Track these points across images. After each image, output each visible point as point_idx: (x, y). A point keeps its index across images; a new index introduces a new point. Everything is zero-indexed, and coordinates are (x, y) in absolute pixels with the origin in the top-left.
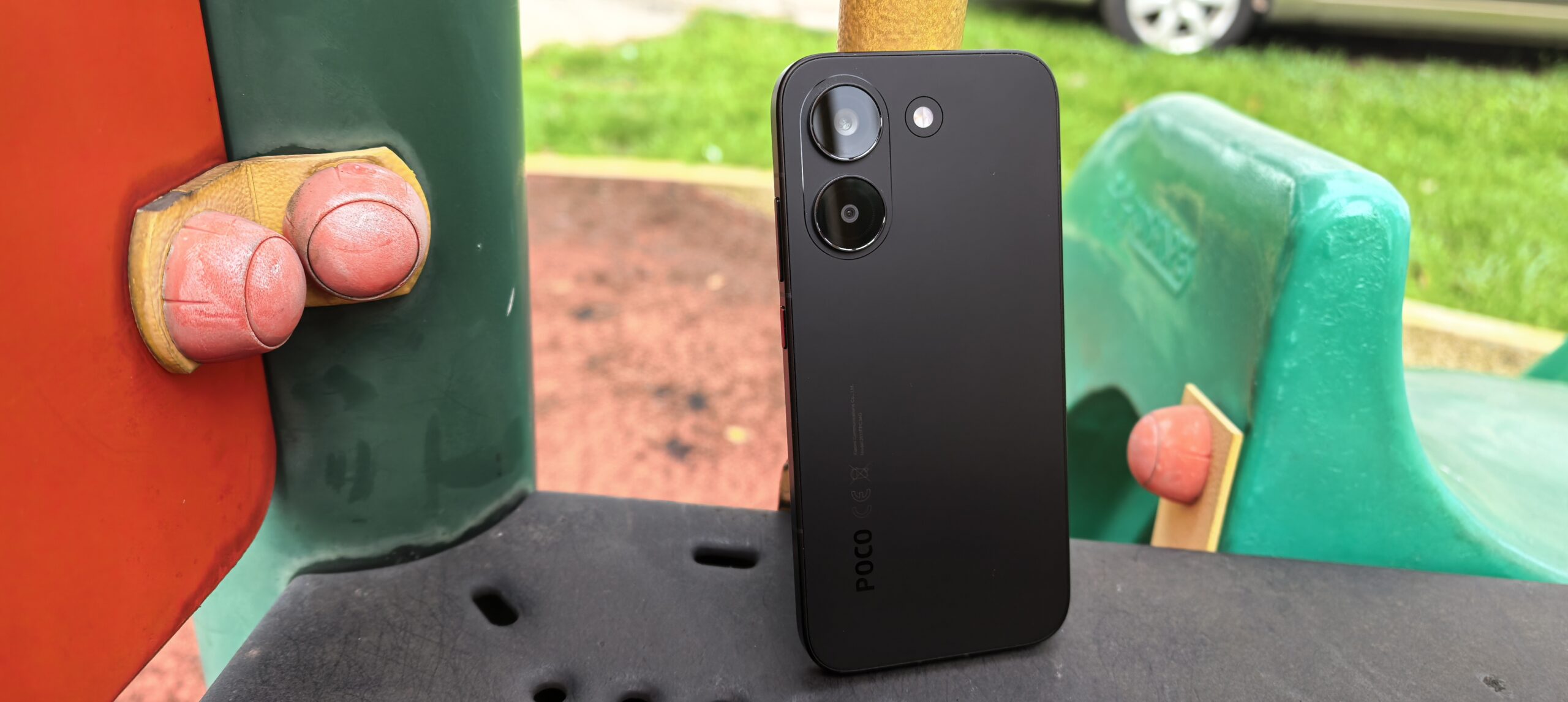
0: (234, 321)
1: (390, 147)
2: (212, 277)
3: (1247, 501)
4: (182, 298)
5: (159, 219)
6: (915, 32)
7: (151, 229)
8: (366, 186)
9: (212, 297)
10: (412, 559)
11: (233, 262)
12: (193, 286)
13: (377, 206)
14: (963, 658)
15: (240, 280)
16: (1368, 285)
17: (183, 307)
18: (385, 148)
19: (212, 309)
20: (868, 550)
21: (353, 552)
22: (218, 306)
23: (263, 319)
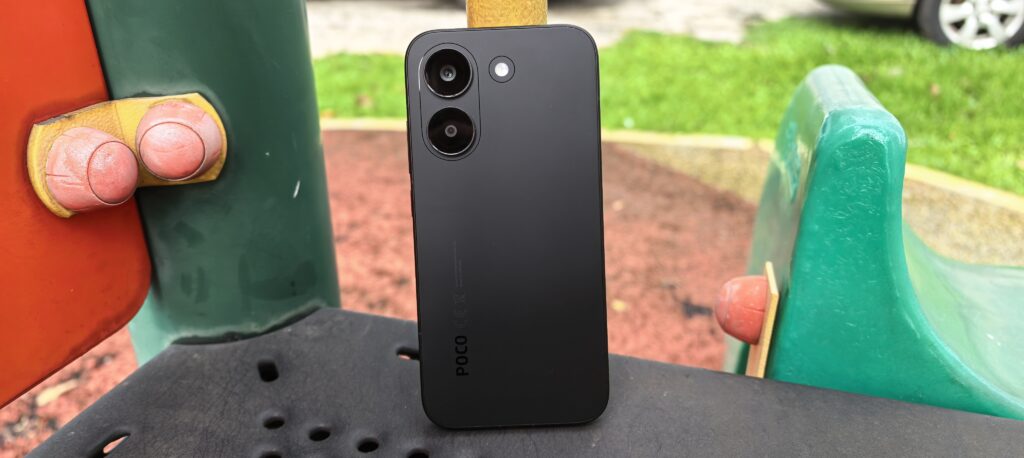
0: (82, 187)
1: (201, 94)
2: (70, 163)
3: (785, 342)
4: (56, 173)
5: (44, 130)
6: (502, 16)
7: (39, 134)
8: (174, 115)
9: (71, 174)
10: (236, 340)
11: (82, 154)
12: (60, 168)
13: (177, 126)
14: (530, 427)
15: (85, 164)
16: (869, 190)
17: (55, 179)
18: (197, 94)
19: (70, 180)
20: (463, 350)
21: (201, 333)
22: (73, 179)
23: (99, 187)
